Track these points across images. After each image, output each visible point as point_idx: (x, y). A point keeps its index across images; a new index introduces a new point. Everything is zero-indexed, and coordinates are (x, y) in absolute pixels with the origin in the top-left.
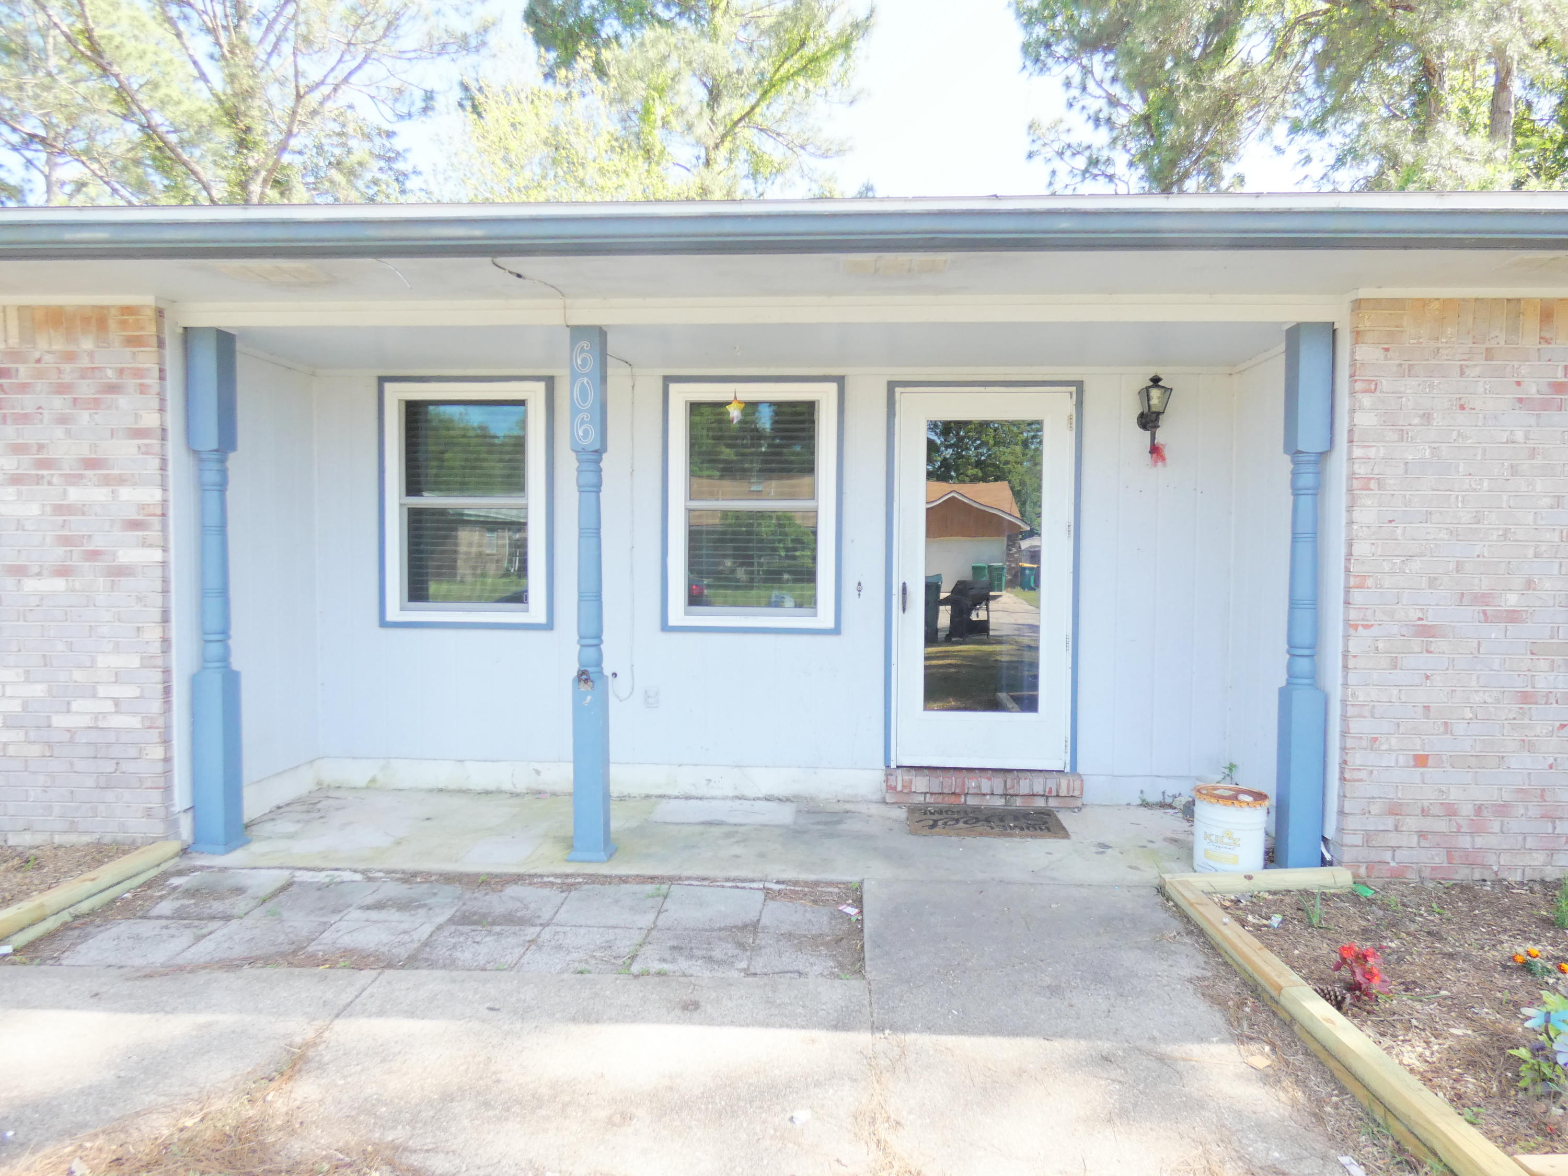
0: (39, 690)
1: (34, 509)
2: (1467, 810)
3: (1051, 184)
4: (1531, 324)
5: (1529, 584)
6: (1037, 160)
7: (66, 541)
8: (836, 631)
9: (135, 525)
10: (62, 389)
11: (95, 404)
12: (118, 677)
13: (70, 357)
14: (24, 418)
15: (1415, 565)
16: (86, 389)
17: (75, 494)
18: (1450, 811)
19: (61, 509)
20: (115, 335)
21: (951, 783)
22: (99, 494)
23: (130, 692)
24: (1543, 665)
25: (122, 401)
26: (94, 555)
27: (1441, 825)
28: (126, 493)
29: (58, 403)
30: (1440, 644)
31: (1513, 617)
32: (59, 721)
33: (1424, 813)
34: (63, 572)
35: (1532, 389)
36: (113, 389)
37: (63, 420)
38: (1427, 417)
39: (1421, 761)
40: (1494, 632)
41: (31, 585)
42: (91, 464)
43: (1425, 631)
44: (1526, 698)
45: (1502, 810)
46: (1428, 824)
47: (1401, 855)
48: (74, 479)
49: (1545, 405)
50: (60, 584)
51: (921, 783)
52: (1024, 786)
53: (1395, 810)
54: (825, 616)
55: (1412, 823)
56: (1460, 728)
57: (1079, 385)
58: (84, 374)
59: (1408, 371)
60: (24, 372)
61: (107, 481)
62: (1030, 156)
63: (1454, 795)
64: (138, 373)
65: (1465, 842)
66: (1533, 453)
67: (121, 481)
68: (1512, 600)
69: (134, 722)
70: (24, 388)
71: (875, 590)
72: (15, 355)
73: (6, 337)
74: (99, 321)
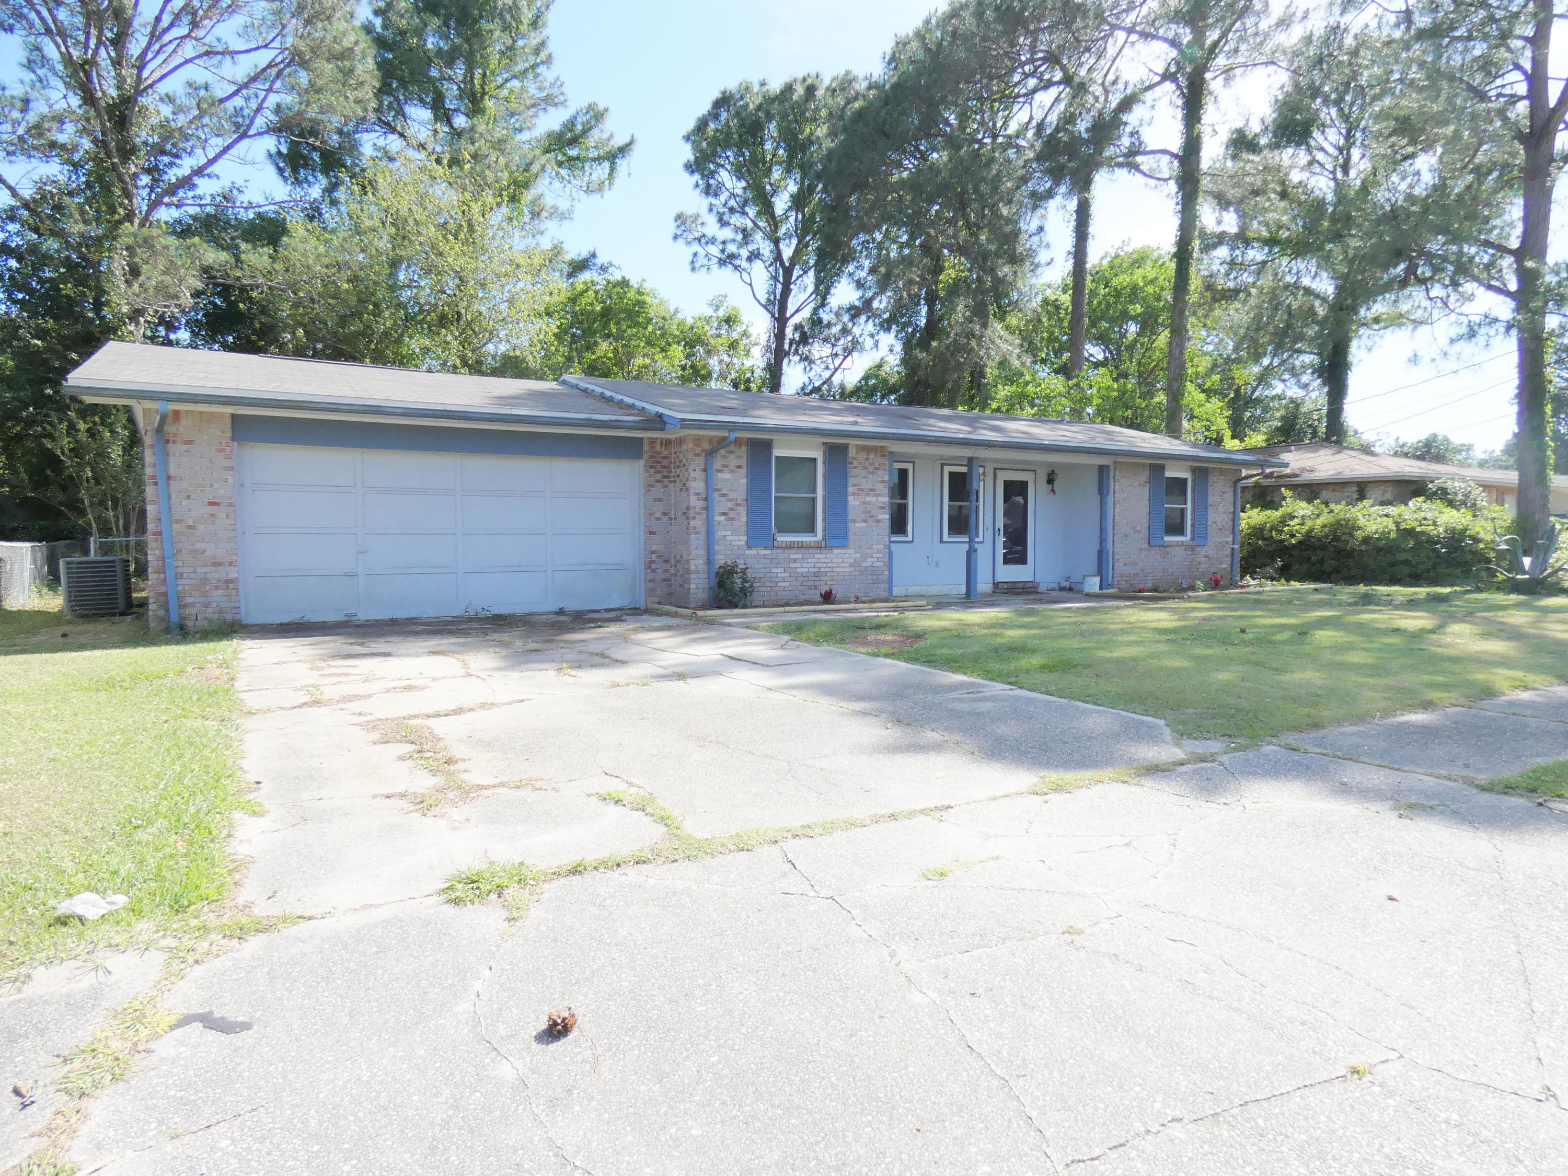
0: (858, 555)
3: (693, 262)
4: (1141, 468)
5: (1141, 525)
6: (681, 241)
7: (866, 512)
8: (983, 542)
9: (882, 508)
10: (866, 468)
11: (873, 473)
12: (878, 551)
13: (867, 459)
14: (856, 476)
15: (1125, 521)
16: (871, 469)
17: (868, 499)
18: (1130, 575)
19: (864, 503)
20: (879, 454)
22: (874, 499)
24: (1143, 542)
25: (880, 472)
26: (872, 516)
27: (1129, 579)
28: (880, 499)
29: (864, 472)
32: (863, 564)
33: (1126, 576)
34: (865, 521)
35: (1141, 482)
36: (877, 469)
38: (1126, 488)
39: (1125, 565)
40: (1136, 535)
41: (857, 525)
42: (872, 490)
44: (1141, 550)
45: (1138, 574)
46: (1126, 579)
48: (868, 494)
49: (1143, 486)
50: (864, 525)
51: (1005, 586)
53: (1121, 575)
54: (980, 538)
55: (1124, 578)
56: (1131, 557)
57: (1035, 472)
58: (871, 464)
59: (1123, 477)
60: (855, 463)
61: (875, 495)
62: (676, 237)
64: (884, 465)
65: (1132, 582)
66: (1141, 496)
67: (879, 495)
68: (1139, 528)
69: (882, 565)
70: (855, 467)
71: (991, 529)
72: (854, 458)
73: (852, 453)
74: (874, 449)
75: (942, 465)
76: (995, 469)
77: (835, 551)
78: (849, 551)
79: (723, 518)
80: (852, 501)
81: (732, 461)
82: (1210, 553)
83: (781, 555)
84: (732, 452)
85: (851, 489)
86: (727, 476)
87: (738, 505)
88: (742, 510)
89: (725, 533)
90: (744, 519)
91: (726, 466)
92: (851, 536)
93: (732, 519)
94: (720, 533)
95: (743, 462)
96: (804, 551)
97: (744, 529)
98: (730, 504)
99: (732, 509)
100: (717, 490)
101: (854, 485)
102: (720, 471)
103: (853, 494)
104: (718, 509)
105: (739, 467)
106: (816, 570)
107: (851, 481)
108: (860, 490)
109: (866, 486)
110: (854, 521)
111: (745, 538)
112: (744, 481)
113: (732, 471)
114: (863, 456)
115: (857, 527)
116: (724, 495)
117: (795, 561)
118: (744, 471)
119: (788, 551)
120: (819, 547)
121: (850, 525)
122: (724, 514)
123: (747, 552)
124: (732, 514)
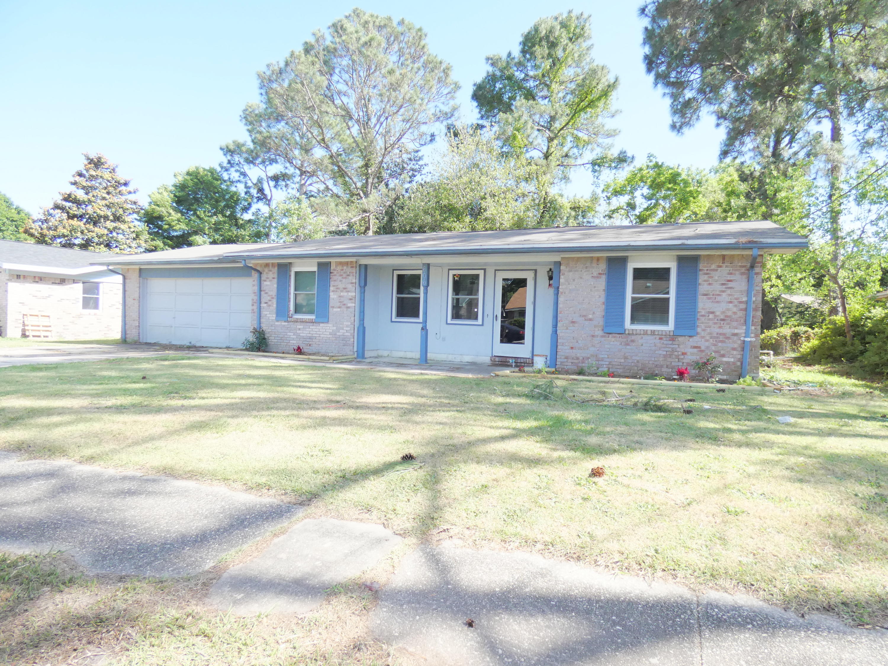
0: (335, 328)
1: (335, 296)
2: (581, 358)
4: (595, 261)
5: (594, 313)
7: (340, 302)
8: (482, 325)
9: (351, 299)
11: (345, 278)
12: (347, 326)
13: (342, 270)
14: (335, 281)
15: (571, 309)
16: (344, 276)
17: (342, 294)
18: (578, 359)
19: (340, 296)
20: (349, 266)
21: (504, 359)
22: (345, 294)
23: (349, 329)
24: (596, 329)
25: (350, 277)
26: (344, 305)
27: (576, 361)
28: (350, 294)
29: (340, 278)
30: (576, 325)
31: (590, 320)
32: (338, 334)
33: (573, 359)
34: (339, 307)
35: (595, 274)
36: (348, 275)
37: (341, 281)
38: (574, 280)
39: (572, 348)
40: (587, 323)
41: (335, 310)
42: (345, 289)
43: (573, 322)
44: (593, 336)
45: (588, 358)
46: (573, 361)
47: (568, 367)
48: (342, 291)
49: (597, 277)
50: (339, 309)
51: (497, 359)
52: (519, 361)
53: (567, 358)
54: (480, 321)
55: (570, 360)
56: (580, 342)
57: (536, 271)
58: (344, 273)
59: (571, 271)
61: (347, 292)
63: (578, 355)
64: (353, 273)
65: (580, 365)
66: (595, 287)
67: (349, 291)
68: (590, 316)
69: (349, 334)
70: (335, 275)
71: (491, 316)
72: (334, 270)
73: (333, 267)
74: (347, 263)
75: (449, 270)
76: (496, 270)
77: (321, 325)
78: (329, 325)
79: (265, 305)
80: (332, 295)
81: (271, 275)
82: (703, 345)
83: (293, 325)
84: (270, 271)
85: (332, 288)
86: (268, 283)
87: (273, 298)
88: (275, 301)
89: (266, 313)
90: (275, 305)
91: (268, 278)
92: (330, 317)
93: (269, 306)
94: (264, 313)
95: (276, 276)
96: (304, 324)
97: (275, 311)
98: (269, 298)
99: (270, 301)
100: (264, 291)
101: (334, 286)
102: (265, 281)
103: (333, 291)
104: (263, 300)
105: (274, 278)
106: (310, 335)
107: (332, 283)
108: (337, 288)
109: (341, 286)
110: (333, 307)
111: (275, 316)
112: (276, 286)
113: (270, 281)
114: (339, 268)
115: (334, 311)
116: (266, 293)
117: (299, 329)
118: (275, 281)
119: (296, 324)
120: (312, 322)
121: (331, 309)
122: (266, 303)
123: (276, 323)
124: (270, 303)
